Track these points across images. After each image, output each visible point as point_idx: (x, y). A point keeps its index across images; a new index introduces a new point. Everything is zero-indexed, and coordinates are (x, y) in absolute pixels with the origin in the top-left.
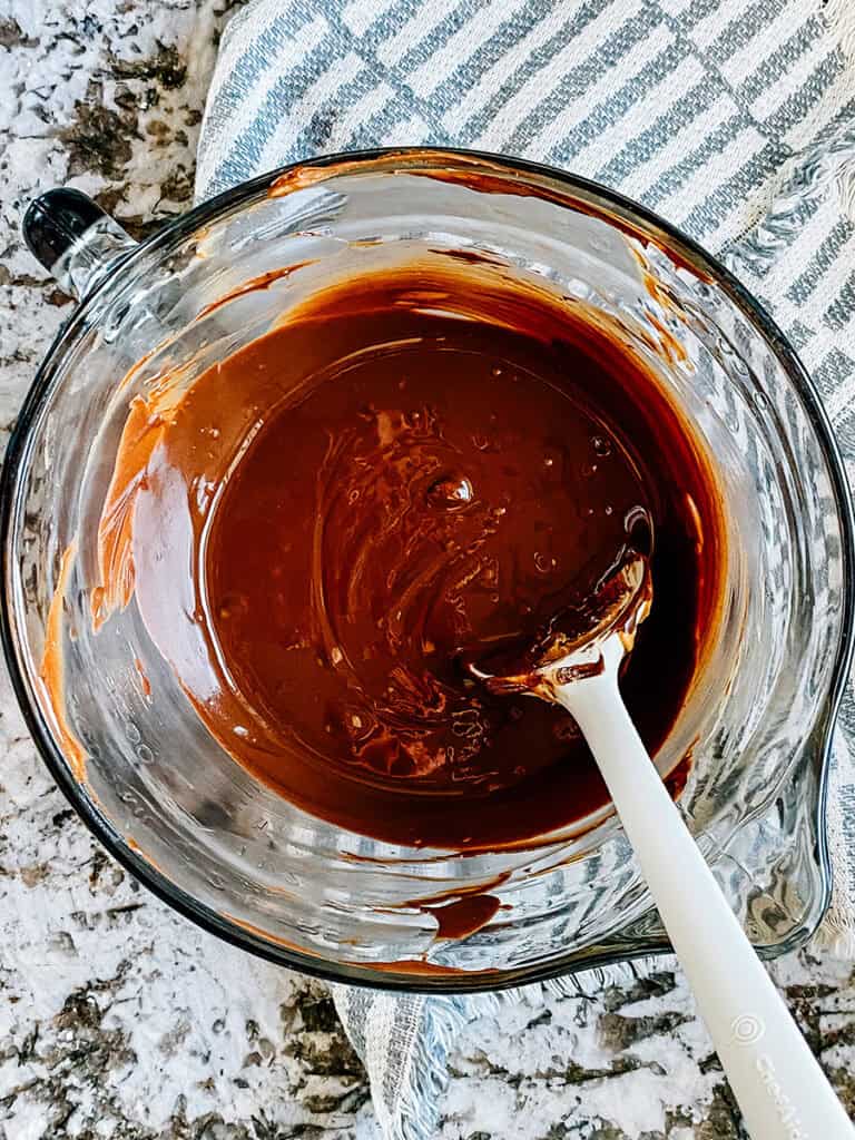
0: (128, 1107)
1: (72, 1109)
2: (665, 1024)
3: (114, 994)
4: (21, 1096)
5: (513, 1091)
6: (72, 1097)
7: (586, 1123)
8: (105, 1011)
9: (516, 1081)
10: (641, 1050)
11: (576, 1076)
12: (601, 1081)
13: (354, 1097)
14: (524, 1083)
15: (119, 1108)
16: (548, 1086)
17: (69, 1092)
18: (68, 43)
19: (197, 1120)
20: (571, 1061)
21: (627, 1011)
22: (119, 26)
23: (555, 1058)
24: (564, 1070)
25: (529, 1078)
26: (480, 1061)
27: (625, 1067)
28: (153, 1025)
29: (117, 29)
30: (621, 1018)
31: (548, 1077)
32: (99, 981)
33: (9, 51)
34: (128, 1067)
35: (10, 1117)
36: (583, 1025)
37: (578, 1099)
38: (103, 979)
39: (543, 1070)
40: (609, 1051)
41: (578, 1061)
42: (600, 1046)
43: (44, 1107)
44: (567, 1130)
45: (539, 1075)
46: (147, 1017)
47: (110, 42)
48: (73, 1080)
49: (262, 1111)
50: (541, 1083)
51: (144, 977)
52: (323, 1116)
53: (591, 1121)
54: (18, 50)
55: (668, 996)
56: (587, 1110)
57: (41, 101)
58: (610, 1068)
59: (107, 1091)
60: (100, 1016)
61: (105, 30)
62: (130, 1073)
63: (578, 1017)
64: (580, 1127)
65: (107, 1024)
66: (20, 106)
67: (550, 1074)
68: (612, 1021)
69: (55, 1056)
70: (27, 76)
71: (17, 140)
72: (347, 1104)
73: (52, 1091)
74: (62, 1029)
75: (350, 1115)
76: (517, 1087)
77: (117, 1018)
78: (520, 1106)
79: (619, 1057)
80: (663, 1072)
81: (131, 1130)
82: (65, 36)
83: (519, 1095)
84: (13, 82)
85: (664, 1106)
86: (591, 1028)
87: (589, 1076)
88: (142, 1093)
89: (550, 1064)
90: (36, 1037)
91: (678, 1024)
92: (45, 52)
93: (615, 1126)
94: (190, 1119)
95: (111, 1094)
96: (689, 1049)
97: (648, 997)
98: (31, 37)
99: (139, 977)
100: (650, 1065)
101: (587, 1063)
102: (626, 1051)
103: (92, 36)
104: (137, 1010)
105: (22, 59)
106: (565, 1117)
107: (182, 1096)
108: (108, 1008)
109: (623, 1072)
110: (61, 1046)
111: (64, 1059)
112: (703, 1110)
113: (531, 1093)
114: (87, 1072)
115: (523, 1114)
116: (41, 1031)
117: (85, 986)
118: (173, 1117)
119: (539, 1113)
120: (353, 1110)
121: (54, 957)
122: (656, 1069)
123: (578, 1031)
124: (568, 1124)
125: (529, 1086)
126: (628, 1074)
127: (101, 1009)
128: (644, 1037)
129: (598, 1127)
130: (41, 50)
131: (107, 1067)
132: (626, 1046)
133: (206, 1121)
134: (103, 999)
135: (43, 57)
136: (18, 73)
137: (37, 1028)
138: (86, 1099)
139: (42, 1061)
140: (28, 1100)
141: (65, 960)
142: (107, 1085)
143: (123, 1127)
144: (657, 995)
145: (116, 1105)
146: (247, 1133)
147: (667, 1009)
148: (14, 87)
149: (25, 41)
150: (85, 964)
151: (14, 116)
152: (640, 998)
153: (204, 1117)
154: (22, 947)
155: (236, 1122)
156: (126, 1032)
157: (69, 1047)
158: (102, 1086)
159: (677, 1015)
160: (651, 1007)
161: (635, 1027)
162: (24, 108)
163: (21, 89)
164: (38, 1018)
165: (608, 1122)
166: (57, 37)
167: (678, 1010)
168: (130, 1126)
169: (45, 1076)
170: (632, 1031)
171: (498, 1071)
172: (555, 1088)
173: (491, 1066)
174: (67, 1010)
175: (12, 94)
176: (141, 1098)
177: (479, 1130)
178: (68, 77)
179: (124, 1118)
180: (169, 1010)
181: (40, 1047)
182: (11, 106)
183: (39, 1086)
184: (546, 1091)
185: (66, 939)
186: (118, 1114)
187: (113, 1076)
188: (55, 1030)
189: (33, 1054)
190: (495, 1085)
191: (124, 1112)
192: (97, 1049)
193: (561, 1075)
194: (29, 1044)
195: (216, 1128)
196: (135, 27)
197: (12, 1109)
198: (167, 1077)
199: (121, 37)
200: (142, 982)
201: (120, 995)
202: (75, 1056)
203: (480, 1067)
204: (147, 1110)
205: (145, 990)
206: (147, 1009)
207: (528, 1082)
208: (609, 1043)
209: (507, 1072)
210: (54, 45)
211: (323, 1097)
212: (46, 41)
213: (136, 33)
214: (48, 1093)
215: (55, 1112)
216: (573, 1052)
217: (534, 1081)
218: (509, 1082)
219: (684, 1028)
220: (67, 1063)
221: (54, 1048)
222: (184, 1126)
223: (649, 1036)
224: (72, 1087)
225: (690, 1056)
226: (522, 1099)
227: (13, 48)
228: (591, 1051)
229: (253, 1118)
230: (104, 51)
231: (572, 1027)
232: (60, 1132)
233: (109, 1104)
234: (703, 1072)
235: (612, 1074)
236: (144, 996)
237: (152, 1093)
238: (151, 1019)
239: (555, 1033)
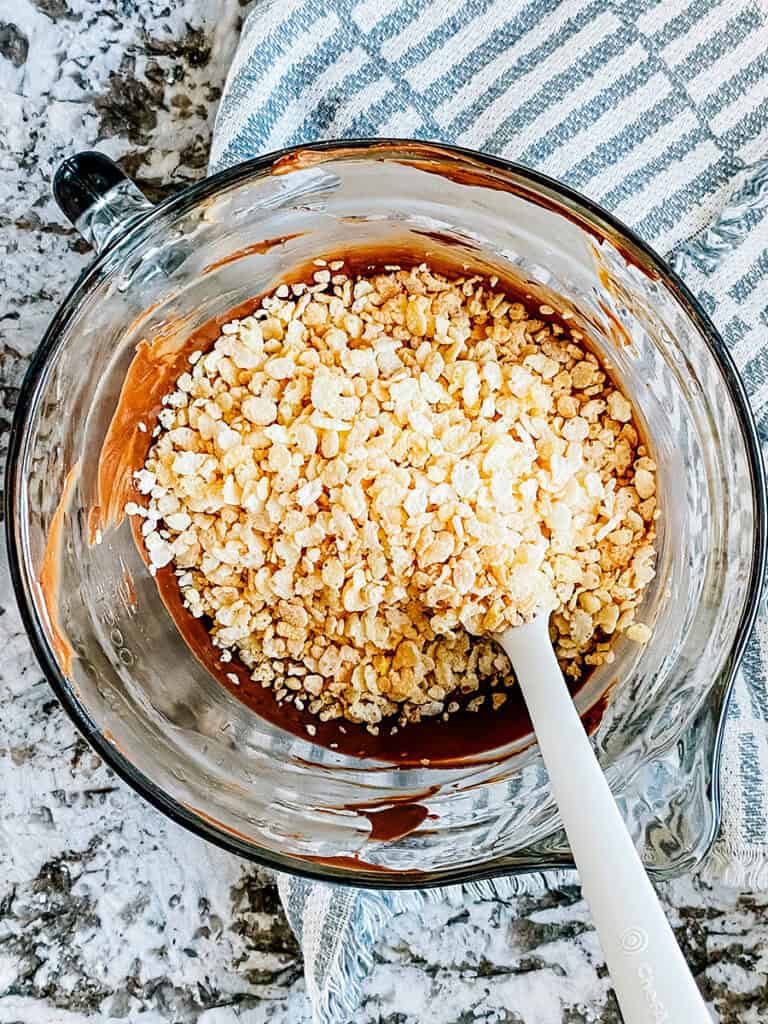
0: (90, 966)
1: (41, 963)
2: (568, 932)
3: (84, 865)
5: (430, 979)
6: (41, 952)
7: (493, 1013)
8: (76, 879)
9: (433, 971)
10: (546, 952)
11: (487, 970)
12: (509, 977)
13: (289, 973)
14: (440, 972)
15: (82, 966)
16: (461, 977)
17: (39, 948)
18: (108, 21)
19: (149, 982)
20: (483, 957)
21: (537, 917)
22: (155, 7)
23: (469, 953)
24: (476, 965)
25: (445, 969)
26: (403, 950)
27: (531, 966)
28: (117, 895)
29: (152, 10)
30: (530, 922)
31: (462, 970)
32: (72, 852)
33: (55, 23)
34: (93, 930)
36: (497, 926)
37: (487, 991)
38: (76, 850)
39: (458, 963)
40: (517, 950)
41: (490, 957)
42: (511, 947)
43: (16, 959)
44: (476, 1018)
45: (454, 967)
46: (113, 887)
47: (144, 21)
48: (43, 938)
49: (207, 978)
50: (456, 974)
51: (112, 852)
52: (260, 988)
53: (497, 1012)
54: (63, 23)
55: (575, 907)
56: (494, 1002)
57: (80, 70)
58: (518, 966)
59: (72, 951)
60: (71, 883)
61: (141, 11)
62: (93, 936)
63: (492, 918)
64: (487, 1016)
65: (76, 891)
66: (61, 72)
67: (465, 967)
68: (522, 925)
69: (28, 915)
70: (69, 46)
71: (56, 102)
72: (282, 979)
73: (24, 947)
74: (36, 892)
75: (284, 989)
76: (433, 976)
77: (86, 887)
78: (435, 993)
79: (526, 956)
80: (564, 973)
81: (90, 986)
82: (105, 13)
83: (435, 983)
84: (56, 51)
85: (562, 1003)
86: (503, 929)
87: (498, 972)
88: (102, 954)
89: (464, 958)
90: (13, 897)
91: (581, 932)
92: (86, 26)
93: (518, 1018)
94: (143, 981)
95: (76, 953)
96: (589, 955)
97: (556, 906)
98: (76, 11)
99: (108, 852)
100: (554, 966)
101: (497, 960)
102: (533, 952)
103: (129, 15)
104: (104, 880)
105: (66, 31)
106: (474, 1006)
107: (137, 960)
108: (79, 877)
109: (529, 970)
110: (34, 907)
111: (36, 919)
112: (597, 1009)
113: (445, 982)
114: (56, 932)
115: (436, 1001)
116: (18, 892)
117: (60, 856)
118: (128, 978)
119: (451, 1001)
120: (287, 984)
121: (34, 828)
122: (558, 970)
123: (491, 931)
124: (477, 1012)
125: (445, 976)
126: (532, 973)
127: (72, 877)
128: (549, 941)
129: (503, 1017)
130: (83, 24)
131: (74, 929)
132: (533, 947)
133: (156, 984)
134: (74, 869)
135: (85, 30)
136: (61, 42)
137: (14, 890)
138: (53, 956)
139: (16, 917)
141: (44, 831)
142: (72, 945)
143: (83, 983)
144: (565, 905)
145: (79, 963)
146: (192, 997)
147: (572, 918)
148: (57, 55)
149: (70, 15)
150: (61, 837)
151: (55, 81)
152: (549, 907)
153: (156, 980)
154: (7, 817)
155: (184, 987)
156: (93, 899)
157: (42, 908)
158: (68, 946)
159: (580, 924)
160: (558, 915)
161: (542, 932)
162: (65, 73)
163: (62, 57)
164: (15, 881)
165: (512, 1014)
166: (98, 13)
167: (582, 920)
168: (90, 982)
169: (19, 932)
170: (539, 936)
171: (418, 961)
172: (468, 980)
173: (412, 955)
174: (42, 876)
175: (54, 62)
176: (101, 958)
177: (397, 1011)
178: (105, 50)
179: (85, 975)
180: (131, 884)
181: (16, 906)
182: (52, 71)
183: (12, 941)
184: (458, 982)
185: (46, 813)
186: (80, 971)
187: (79, 938)
188: (31, 892)
189: (9, 912)
190: (413, 973)
191: (85, 969)
192: (66, 912)
193: (474, 969)
194: (7, 903)
195: (165, 990)
196: (168, 9)
198: (125, 941)
199: (155, 17)
200: (110, 856)
201: (90, 866)
202: (46, 917)
203: (403, 955)
204: (106, 970)
205: (112, 864)
206: (112, 881)
207: (444, 972)
208: (517, 944)
209: (426, 962)
210: (95, 20)
211: (261, 970)
212: (88, 16)
213: (169, 15)
214: (20, 947)
215: (25, 965)
216: (486, 950)
217: (449, 971)
218: (427, 971)
219: (587, 937)
220: (39, 923)
221: (29, 908)
222: (138, 986)
223: (554, 940)
224: (42, 944)
225: (589, 961)
226: (438, 987)
227: (58, 20)
228: (502, 950)
229: (199, 985)
230: (138, 28)
231: (487, 927)
232: (28, 983)
233: (73, 962)
234: (600, 977)
235: (519, 972)
236: (111, 868)
237: (111, 954)
238: (116, 890)
239: (471, 931)
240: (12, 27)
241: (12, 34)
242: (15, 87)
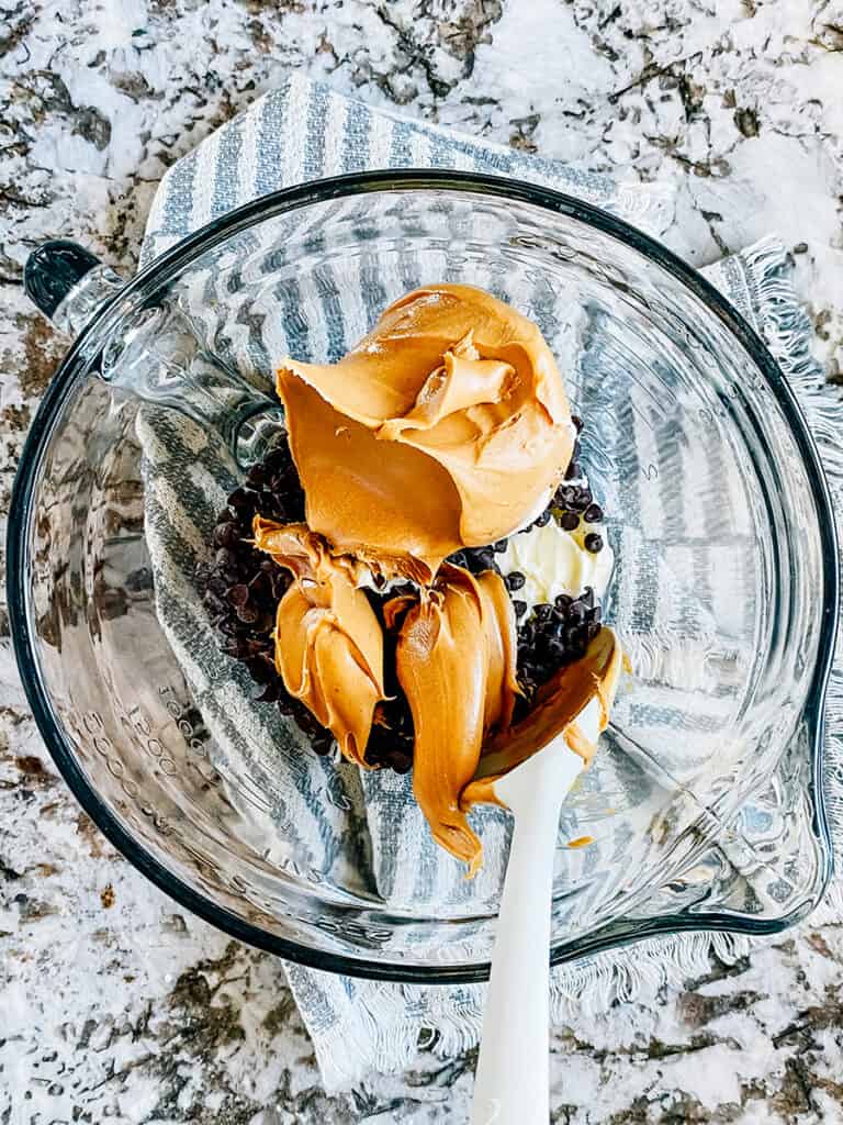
0: (235, 1081)
1: (183, 1083)
2: (740, 1003)
3: (223, 974)
4: (134, 1071)
5: (599, 1066)
6: (182, 1071)
7: (667, 1095)
8: (215, 989)
9: (600, 1056)
10: (717, 1026)
11: (657, 1051)
12: (681, 1057)
13: (449, 1072)
14: (609, 1058)
15: (228, 1082)
16: (631, 1061)
17: (181, 1067)
18: (191, 98)
19: (300, 1094)
20: (652, 1038)
21: (705, 991)
22: (239, 81)
23: (638, 1035)
24: (646, 1046)
25: (614, 1054)
26: (568, 1038)
27: (702, 1043)
28: (259, 1003)
29: (235, 84)
30: (699, 997)
31: (631, 1053)
32: (209, 961)
33: (137, 103)
34: (236, 1043)
35: (123, 1091)
36: (664, 1003)
37: (660, 1073)
38: (213, 958)
39: (627, 1046)
40: (688, 1028)
41: (660, 1037)
42: (680, 1023)
43: (156, 1081)
44: (649, 1102)
45: (622, 1050)
46: (255, 995)
47: (229, 96)
48: (184, 1055)
49: (362, 1085)
50: (625, 1058)
51: (252, 957)
52: (420, 1089)
53: (671, 1094)
54: (145, 102)
55: (744, 976)
56: (668, 1083)
57: (167, 149)
58: (690, 1043)
59: (216, 1067)
60: (210, 994)
61: (225, 85)
62: (238, 1049)
63: (659, 995)
64: (662, 1099)
65: (216, 1002)
66: (146, 152)
67: (633, 1050)
68: (691, 1000)
69: (166, 1033)
70: (153, 125)
71: (143, 183)
72: (441, 1079)
73: (164, 1066)
74: (173, 1007)
75: (446, 1088)
76: (602, 1062)
77: (225, 997)
78: (605, 1080)
79: (697, 1033)
80: (738, 1047)
81: (238, 1104)
82: (187, 89)
83: (604, 1070)
84: (140, 131)
85: (740, 1079)
86: (671, 1006)
87: (670, 1052)
88: (248, 1068)
89: (633, 1040)
90: (149, 1015)
91: (753, 1002)
92: (169, 104)
93: (694, 1099)
94: (294, 1093)
95: (220, 1069)
96: (763, 1025)
97: (725, 977)
98: (157, 90)
99: (247, 958)
100: (727, 1041)
101: (668, 1039)
102: (704, 1028)
103: (213, 91)
104: (244, 988)
105: (149, 111)
106: (647, 1090)
107: (286, 1072)
108: (219, 986)
109: (702, 1047)
110: (172, 1023)
111: (175, 1036)
112: (776, 1081)
113: (615, 1068)
114: (196, 1047)
115: (607, 1089)
116: (155, 1009)
117: (196, 966)
118: (278, 1091)
119: (623, 1086)
120: (448, 1084)
121: (168, 938)
122: (732, 1044)
123: (660, 1010)
124: (650, 1096)
125: (614, 1062)
126: (705, 1050)
127: (211, 987)
128: (720, 1014)
129: (678, 1099)
130: (166, 102)
131: (217, 1042)
132: (704, 1022)
133: (309, 1094)
134: (212, 979)
135: (168, 109)
136: (144, 123)
137: (150, 1006)
138: (196, 1073)
139: (155, 1037)
140: (141, 1075)
141: (177, 940)
142: (216, 1060)
143: (230, 1101)
144: (733, 976)
145: (225, 1079)
146: (347, 1106)
147: (744, 988)
148: (141, 135)
149: (151, 94)
150: (196, 946)
151: (140, 162)
152: (718, 978)
153: (307, 1091)
154: (137, 929)
155: (338, 1096)
156: (234, 1010)
157: (180, 1023)
158: (211, 1062)
159: (752, 993)
160: (728, 987)
161: (712, 1006)
162: (150, 154)
163: (146, 137)
164: (151, 996)
165: (687, 1095)
166: (181, 91)
167: (754, 989)
168: (237, 1099)
169: (157, 1051)
170: (708, 1009)
171: (585, 1047)
172: (638, 1063)
173: (578, 1042)
174: (178, 990)
175: (139, 142)
176: (248, 1072)
177: (566, 1102)
178: (190, 127)
179: (231, 1092)
180: (275, 989)
181: (153, 1024)
182: (137, 149)
183: (152, 1062)
184: (629, 1067)
185: (178, 921)
186: (227, 1089)
187: (222, 1053)
188: (168, 1008)
189: (147, 1032)
190: (581, 1061)
191: (232, 1086)
192: (207, 1026)
193: (643, 1051)
194: (143, 1021)
195: (318, 1102)
196: (252, 82)
197: (126, 1083)
198: (272, 1052)
199: (239, 91)
200: (249, 962)
201: (229, 975)
202: (185, 1032)
203: (567, 1043)
204: (254, 1085)
205: (253, 970)
206: (254, 989)
207: (612, 1057)
208: (687, 1020)
209: (592, 1048)
210: (178, 98)
211: (419, 1071)
212: (170, 94)
213: (253, 88)
214: (160, 1068)
215: (166, 1086)
216: (655, 1030)
217: (618, 1056)
218: (595, 1057)
219: (760, 1008)
220: (178, 1039)
221: (167, 1024)
222: (289, 1099)
223: (725, 1013)
224: (183, 1062)
225: (764, 1032)
226: (607, 1073)
227: (140, 101)
228: (672, 1031)
229: (354, 1092)
230: (222, 103)
231: (654, 1005)
232: (171, 1105)
233: (218, 1079)
234: (776, 1047)
235: (691, 1050)
236: (252, 975)
237: (258, 1067)
238: (259, 998)
239: (638, 1012)
240: (93, 111)
241: (94, 118)
242: (100, 170)
